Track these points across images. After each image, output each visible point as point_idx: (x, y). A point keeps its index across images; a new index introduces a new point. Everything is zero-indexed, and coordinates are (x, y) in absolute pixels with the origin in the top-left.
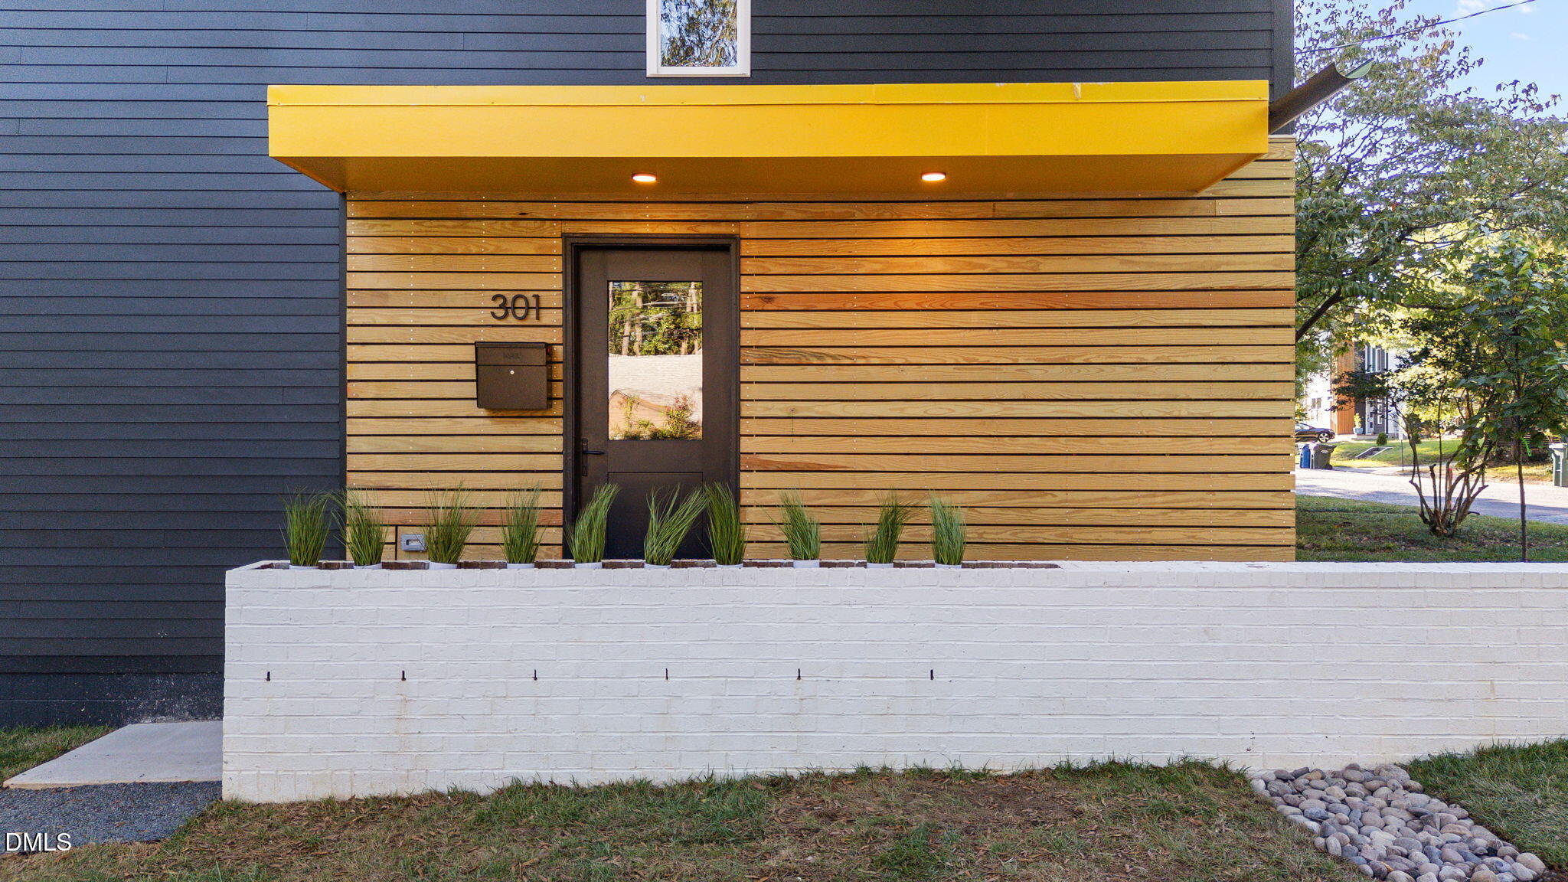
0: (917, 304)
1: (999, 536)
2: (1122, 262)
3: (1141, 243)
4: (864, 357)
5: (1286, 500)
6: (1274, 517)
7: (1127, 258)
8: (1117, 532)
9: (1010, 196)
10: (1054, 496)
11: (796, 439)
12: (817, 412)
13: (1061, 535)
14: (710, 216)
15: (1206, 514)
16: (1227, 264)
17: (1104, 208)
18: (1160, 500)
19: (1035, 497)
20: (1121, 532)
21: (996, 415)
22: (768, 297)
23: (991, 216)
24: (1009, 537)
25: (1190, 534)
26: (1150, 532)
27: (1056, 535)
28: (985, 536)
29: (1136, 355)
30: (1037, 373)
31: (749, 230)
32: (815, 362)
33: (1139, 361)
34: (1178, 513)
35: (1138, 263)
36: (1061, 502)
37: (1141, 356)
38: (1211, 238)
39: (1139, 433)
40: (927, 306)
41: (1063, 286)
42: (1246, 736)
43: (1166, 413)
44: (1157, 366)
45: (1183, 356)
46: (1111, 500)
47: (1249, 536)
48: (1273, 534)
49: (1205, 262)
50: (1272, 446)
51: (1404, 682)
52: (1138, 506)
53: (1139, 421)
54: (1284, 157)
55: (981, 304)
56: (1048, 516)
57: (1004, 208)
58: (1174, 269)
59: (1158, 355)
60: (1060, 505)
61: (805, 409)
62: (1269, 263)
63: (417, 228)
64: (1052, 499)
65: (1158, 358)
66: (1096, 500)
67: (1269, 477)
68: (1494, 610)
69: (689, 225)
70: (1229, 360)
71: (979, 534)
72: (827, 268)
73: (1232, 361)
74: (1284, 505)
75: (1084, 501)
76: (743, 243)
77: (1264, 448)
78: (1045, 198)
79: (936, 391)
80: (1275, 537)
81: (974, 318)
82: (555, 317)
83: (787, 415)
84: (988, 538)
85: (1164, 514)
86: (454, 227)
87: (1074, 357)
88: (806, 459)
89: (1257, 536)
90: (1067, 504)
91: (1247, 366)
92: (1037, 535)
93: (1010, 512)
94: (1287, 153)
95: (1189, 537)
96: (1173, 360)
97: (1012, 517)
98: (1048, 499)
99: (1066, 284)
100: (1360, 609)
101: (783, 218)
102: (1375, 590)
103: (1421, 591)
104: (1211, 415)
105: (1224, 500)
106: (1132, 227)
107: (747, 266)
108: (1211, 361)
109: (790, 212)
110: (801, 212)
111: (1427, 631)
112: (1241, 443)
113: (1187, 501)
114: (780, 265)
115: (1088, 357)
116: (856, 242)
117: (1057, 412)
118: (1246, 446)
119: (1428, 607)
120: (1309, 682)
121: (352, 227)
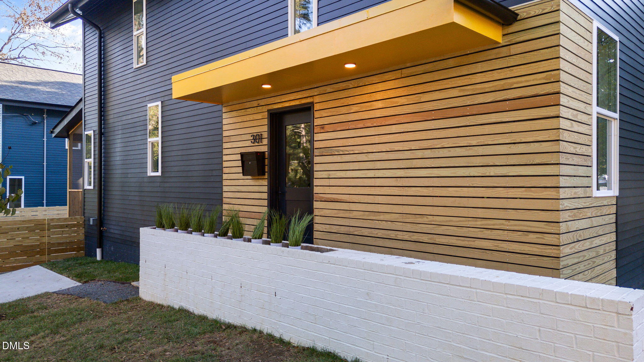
0: (372, 124)
1: (403, 237)
2: (460, 91)
3: (469, 78)
4: (353, 150)
5: (554, 228)
6: (545, 238)
7: (462, 88)
8: (457, 240)
9: (408, 65)
10: (427, 218)
11: (331, 187)
12: (337, 176)
13: (430, 239)
14: (305, 96)
15: (504, 233)
16: (517, 83)
17: (451, 63)
18: (479, 223)
19: (418, 218)
20: (459, 240)
21: (402, 176)
22: (322, 126)
23: (400, 77)
24: (408, 238)
25: (496, 244)
26: (474, 241)
27: (428, 239)
28: (398, 236)
29: (467, 142)
30: (419, 154)
31: (316, 99)
32: (337, 154)
33: (468, 145)
34: (489, 232)
35: (468, 90)
36: (431, 221)
37: (469, 142)
38: (508, 69)
39: (468, 185)
40: (375, 125)
41: (431, 107)
42: (384, 356)
43: (483, 174)
44: (478, 147)
45: (492, 141)
46: (454, 222)
47: (531, 249)
48: (545, 249)
49: (504, 84)
50: (545, 193)
51: (464, 347)
52: (468, 226)
53: (468, 178)
54: (553, 9)
55: (396, 121)
56: (425, 228)
57: (406, 72)
58: (487, 90)
59: (478, 141)
60: (430, 223)
61: (333, 174)
62: (544, 78)
63: (236, 114)
64: (427, 220)
65: (478, 142)
66: (447, 221)
67: (543, 213)
68: (521, 311)
69: (299, 100)
70: (518, 141)
71: (395, 235)
72: (341, 112)
73: (520, 141)
74: (552, 231)
75: (440, 222)
76: (315, 105)
77: (540, 194)
78: (423, 63)
79: (378, 165)
80: (546, 251)
81: (394, 129)
82: (265, 142)
83: (327, 177)
84: (399, 237)
85: (481, 231)
86: (244, 112)
87: (437, 145)
88: (334, 196)
89: (535, 249)
90: (433, 223)
91: (529, 144)
92: (420, 238)
93: (408, 225)
94: (554, 7)
95: (496, 246)
96: (486, 143)
97: (409, 227)
98: (425, 220)
99: (433, 106)
100: (440, 296)
101: (327, 92)
102: (447, 286)
103: (474, 290)
104: (507, 174)
105: (516, 225)
106: (464, 70)
107: (317, 114)
108: (507, 142)
109: (329, 89)
110: (333, 88)
111: (478, 317)
112: (526, 191)
113: (494, 225)
114: (326, 112)
115: (442, 144)
116: (350, 98)
117: (428, 174)
118: (528, 193)
119: (478, 301)
120: (414, 334)
121: (224, 116)
